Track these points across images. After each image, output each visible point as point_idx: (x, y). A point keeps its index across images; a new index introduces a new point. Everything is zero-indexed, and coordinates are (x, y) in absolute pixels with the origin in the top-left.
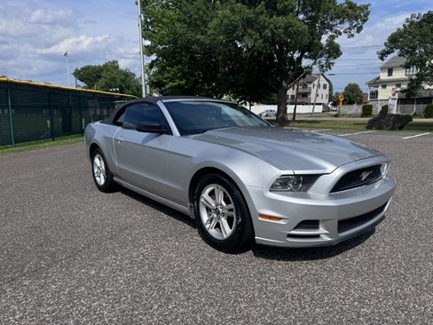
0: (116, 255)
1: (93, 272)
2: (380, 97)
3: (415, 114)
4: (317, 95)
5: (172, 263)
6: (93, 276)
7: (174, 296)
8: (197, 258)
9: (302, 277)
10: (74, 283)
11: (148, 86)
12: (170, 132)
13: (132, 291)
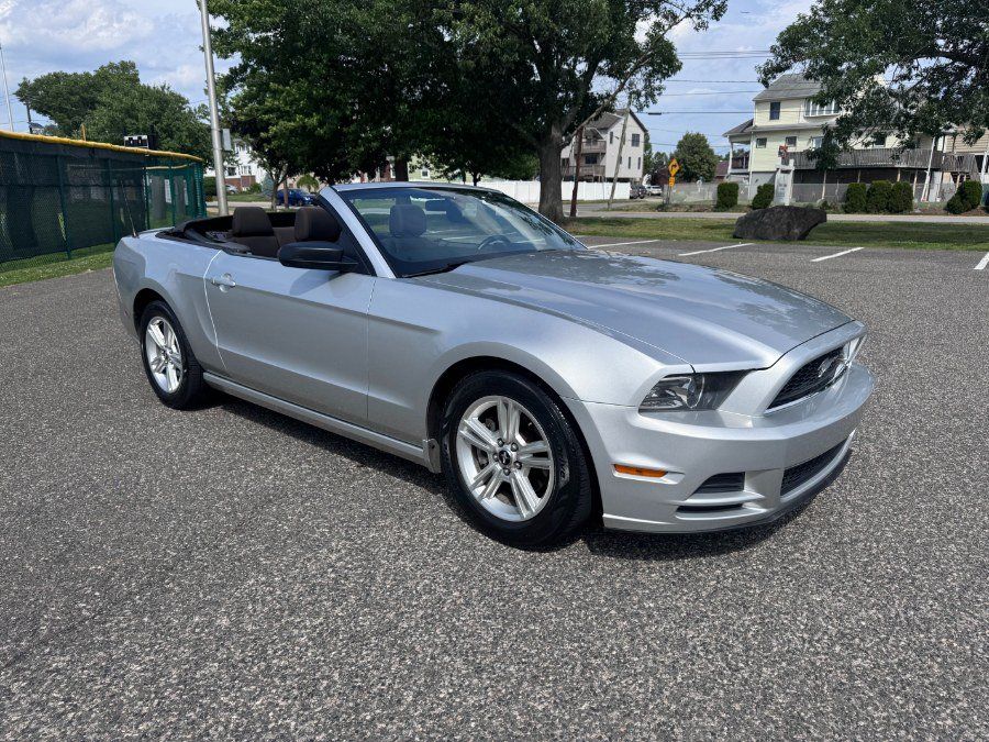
0: (266, 572)
1: (225, 622)
2: (752, 167)
3: (825, 204)
4: (620, 160)
5: (410, 584)
6: (228, 632)
7: (444, 666)
8: (466, 566)
9: (710, 596)
10: (185, 652)
11: (226, 132)
12: (367, 268)
13: (338, 663)
